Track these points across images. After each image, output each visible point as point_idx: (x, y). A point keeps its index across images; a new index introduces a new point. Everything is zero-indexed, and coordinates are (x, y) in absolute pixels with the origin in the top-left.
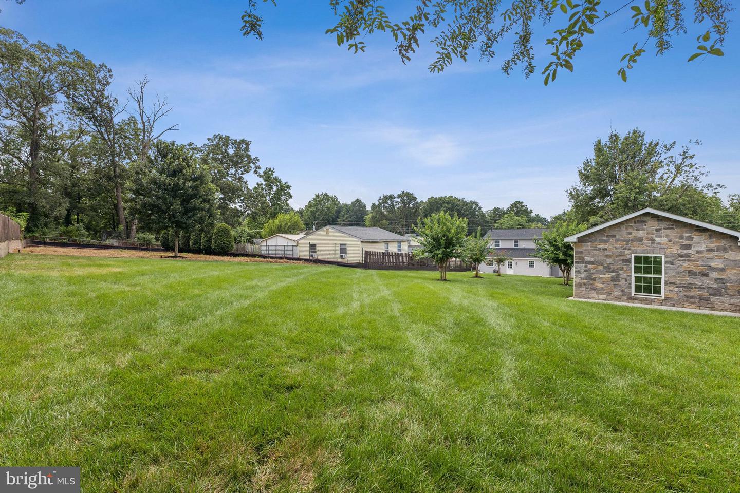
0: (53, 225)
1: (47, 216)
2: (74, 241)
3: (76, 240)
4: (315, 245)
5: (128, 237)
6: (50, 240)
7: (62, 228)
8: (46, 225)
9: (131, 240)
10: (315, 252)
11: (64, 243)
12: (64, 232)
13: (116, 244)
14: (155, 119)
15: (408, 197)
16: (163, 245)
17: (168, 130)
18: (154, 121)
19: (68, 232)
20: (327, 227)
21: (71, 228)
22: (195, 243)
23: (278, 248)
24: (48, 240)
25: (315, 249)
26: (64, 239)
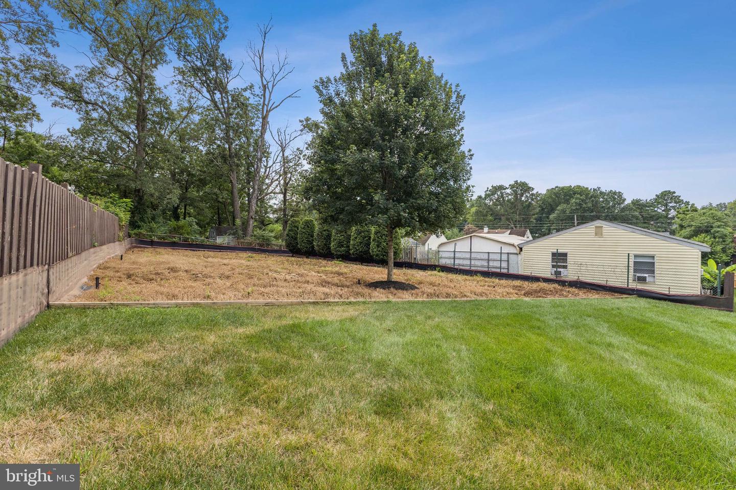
0: (161, 219)
1: (154, 207)
2: (186, 240)
3: (188, 239)
4: (565, 255)
5: (245, 234)
6: (159, 238)
7: (173, 223)
8: (153, 219)
9: (249, 239)
10: (565, 267)
11: (175, 242)
12: (175, 229)
13: (232, 244)
14: (275, 84)
15: (522, 188)
16: (288, 246)
17: (289, 97)
18: (273, 86)
19: (180, 228)
20: (598, 223)
21: (182, 222)
22: (340, 244)
23: (473, 255)
24: (156, 239)
25: (565, 261)
26: (174, 237)
